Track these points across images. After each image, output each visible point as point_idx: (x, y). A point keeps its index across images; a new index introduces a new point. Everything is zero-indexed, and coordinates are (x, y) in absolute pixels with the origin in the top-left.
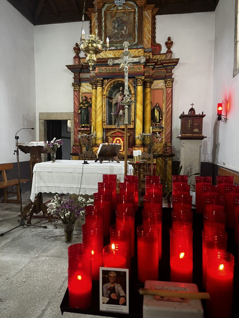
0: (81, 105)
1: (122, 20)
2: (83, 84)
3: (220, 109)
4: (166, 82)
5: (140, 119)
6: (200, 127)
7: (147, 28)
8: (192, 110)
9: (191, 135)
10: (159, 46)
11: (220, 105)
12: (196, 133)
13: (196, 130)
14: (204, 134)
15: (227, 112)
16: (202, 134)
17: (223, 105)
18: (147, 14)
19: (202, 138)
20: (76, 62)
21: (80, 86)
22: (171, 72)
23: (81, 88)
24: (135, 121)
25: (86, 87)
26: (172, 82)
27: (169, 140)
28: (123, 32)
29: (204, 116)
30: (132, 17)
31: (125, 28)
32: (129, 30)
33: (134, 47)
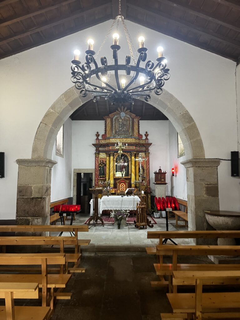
0: (100, 165)
1: (123, 124)
2: (101, 153)
3: (173, 171)
4: (145, 154)
5: (134, 173)
6: (164, 178)
7: (136, 127)
8: (160, 170)
9: (160, 182)
10: (141, 136)
11: (173, 169)
12: (163, 181)
13: (163, 180)
14: (166, 182)
15: (176, 172)
16: (165, 181)
17: (174, 169)
18: (136, 120)
19: (166, 184)
20: (97, 142)
21: (99, 154)
22: (148, 149)
23: (100, 155)
24: (131, 175)
25: (102, 155)
26: (149, 154)
27: (149, 184)
28: (124, 129)
29: (166, 173)
30: (128, 123)
31: (125, 128)
32: (127, 129)
33: (130, 137)
